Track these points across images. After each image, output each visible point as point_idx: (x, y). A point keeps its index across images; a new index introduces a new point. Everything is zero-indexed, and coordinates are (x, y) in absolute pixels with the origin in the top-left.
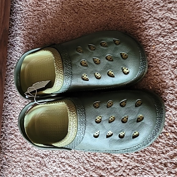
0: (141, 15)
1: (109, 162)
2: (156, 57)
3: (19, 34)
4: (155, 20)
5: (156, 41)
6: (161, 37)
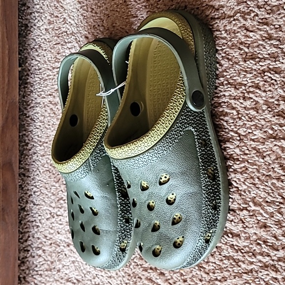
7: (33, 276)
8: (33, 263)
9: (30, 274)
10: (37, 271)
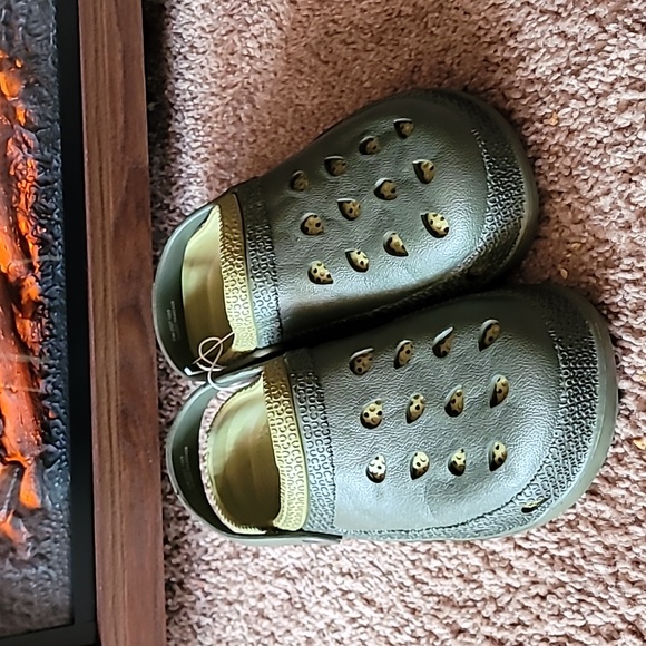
0: (501, 14)
1: (475, 577)
2: (567, 154)
3: (196, 175)
4: (545, 17)
5: (558, 96)
6: (571, 74)
7: (198, 575)
8: (198, 545)
9: (194, 571)
10: (208, 563)
